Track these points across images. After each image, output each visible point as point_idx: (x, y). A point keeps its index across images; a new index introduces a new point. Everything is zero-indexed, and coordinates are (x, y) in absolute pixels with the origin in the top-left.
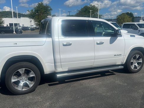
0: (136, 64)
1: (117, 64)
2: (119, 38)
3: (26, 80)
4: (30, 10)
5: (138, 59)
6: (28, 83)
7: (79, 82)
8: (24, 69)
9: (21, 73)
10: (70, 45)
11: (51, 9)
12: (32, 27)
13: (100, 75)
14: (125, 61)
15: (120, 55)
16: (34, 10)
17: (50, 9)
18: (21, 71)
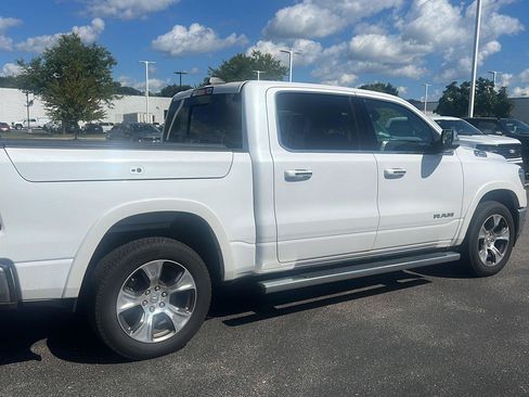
0: (492, 247)
1: (439, 246)
2: (445, 158)
3: (162, 305)
4: (27, 61)
5: (498, 230)
6: (171, 315)
7: (324, 308)
8: (160, 262)
9: (151, 277)
10: (306, 176)
11: (111, 61)
12: (32, 124)
13: (381, 285)
14: (462, 236)
15: (449, 215)
16: (44, 61)
17: (105, 59)
18: (153, 269)
